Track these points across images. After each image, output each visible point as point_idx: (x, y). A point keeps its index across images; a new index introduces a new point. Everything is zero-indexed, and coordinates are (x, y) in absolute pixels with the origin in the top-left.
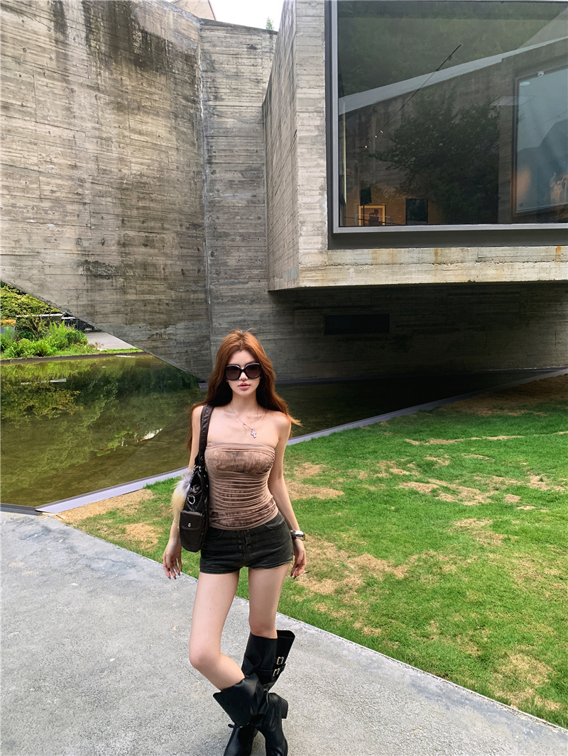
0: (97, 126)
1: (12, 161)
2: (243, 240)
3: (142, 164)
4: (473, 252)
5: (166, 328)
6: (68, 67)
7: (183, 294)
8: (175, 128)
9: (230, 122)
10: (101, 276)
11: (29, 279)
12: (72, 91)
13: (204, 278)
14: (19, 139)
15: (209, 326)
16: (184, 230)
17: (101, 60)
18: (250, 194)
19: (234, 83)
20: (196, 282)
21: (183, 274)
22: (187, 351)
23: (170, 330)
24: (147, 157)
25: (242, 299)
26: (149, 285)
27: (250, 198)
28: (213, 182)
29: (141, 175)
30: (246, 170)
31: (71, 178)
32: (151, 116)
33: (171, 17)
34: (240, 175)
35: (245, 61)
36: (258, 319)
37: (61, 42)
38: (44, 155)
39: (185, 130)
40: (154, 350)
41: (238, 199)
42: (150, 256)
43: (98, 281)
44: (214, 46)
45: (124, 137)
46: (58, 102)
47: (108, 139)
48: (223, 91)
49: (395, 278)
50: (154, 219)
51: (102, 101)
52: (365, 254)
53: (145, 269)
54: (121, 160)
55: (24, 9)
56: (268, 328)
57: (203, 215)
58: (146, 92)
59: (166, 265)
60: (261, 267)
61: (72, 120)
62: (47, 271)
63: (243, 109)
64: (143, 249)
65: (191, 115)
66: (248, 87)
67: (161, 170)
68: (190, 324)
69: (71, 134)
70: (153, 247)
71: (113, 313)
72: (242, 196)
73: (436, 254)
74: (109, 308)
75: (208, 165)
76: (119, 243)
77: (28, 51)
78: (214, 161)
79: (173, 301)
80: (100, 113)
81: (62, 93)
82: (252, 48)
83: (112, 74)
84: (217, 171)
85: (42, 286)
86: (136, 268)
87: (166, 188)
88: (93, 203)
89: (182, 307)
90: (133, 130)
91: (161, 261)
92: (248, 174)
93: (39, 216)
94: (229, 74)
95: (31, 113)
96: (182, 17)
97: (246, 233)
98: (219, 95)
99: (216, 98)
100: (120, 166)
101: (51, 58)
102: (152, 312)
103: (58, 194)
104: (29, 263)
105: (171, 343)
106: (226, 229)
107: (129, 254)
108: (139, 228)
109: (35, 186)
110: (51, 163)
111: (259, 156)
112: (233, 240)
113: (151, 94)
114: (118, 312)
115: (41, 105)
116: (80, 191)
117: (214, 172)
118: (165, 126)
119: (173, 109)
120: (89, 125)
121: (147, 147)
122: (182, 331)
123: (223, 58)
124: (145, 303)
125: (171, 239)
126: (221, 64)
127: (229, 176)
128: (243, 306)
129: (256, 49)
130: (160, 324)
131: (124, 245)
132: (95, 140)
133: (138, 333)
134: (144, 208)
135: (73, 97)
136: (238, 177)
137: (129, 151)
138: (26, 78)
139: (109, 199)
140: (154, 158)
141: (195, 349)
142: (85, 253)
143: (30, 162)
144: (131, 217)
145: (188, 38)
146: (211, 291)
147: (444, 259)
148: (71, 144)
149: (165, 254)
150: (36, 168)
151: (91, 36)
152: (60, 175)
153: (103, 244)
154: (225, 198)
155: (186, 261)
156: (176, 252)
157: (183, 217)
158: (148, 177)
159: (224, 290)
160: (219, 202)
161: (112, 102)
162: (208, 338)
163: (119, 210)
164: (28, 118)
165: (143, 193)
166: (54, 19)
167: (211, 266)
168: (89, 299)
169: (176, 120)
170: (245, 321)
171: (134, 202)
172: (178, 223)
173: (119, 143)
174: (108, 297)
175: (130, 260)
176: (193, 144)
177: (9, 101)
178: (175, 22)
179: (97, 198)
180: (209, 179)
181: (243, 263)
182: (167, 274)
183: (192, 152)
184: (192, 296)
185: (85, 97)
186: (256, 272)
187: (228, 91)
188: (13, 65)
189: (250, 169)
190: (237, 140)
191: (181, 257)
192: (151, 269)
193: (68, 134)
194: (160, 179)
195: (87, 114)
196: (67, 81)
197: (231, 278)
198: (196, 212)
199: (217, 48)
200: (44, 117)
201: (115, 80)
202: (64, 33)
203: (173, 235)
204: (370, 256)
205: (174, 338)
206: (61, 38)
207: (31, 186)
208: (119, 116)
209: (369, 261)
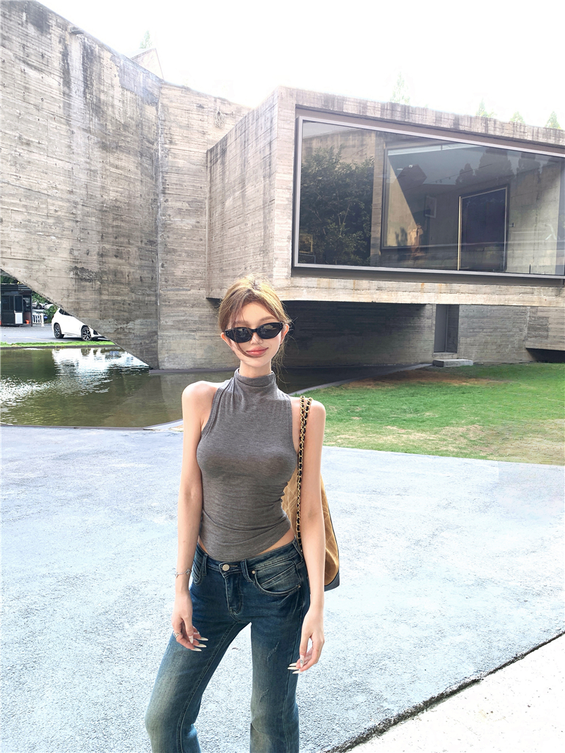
0: (88, 160)
1: (30, 185)
2: (188, 256)
3: (117, 192)
4: (375, 283)
5: (127, 323)
6: (71, 114)
7: (141, 297)
8: (141, 164)
9: (181, 163)
10: (86, 280)
11: (36, 280)
12: (73, 133)
13: (156, 285)
14: (36, 168)
15: (157, 324)
16: (143, 245)
17: (92, 109)
18: (195, 220)
19: (185, 133)
20: (150, 287)
21: (141, 280)
22: (141, 343)
23: (130, 325)
24: (120, 186)
25: (185, 303)
26: (118, 289)
27: (194, 223)
28: (165, 208)
29: (116, 200)
30: (192, 202)
31: (69, 201)
32: (125, 154)
33: (142, 77)
34: (187, 205)
35: (195, 116)
36: (197, 319)
37: (67, 95)
38: (51, 182)
39: (147, 166)
40: (119, 341)
41: (186, 223)
42: (119, 265)
43: (83, 283)
44: (171, 101)
45: (106, 170)
46: (63, 141)
47: (95, 171)
48: (176, 138)
49: (330, 297)
50: (124, 236)
51: (92, 141)
52: (313, 281)
53: (116, 276)
54: (103, 188)
55: (44, 68)
56: (206, 327)
57: (157, 233)
58: (122, 135)
59: (130, 273)
60: (201, 278)
61: (71, 155)
62: (49, 274)
63: (192, 153)
64: (114, 260)
65: (151, 154)
66: (196, 136)
67: (129, 197)
68: (144, 321)
69: (70, 166)
70: (122, 258)
71: (91, 309)
72: (188, 221)
73: (354, 284)
74: (89, 306)
75: (163, 195)
76: (98, 254)
77: (45, 100)
78: (167, 192)
79: (133, 302)
80: (90, 151)
81: (65, 134)
82: (201, 107)
83: (99, 120)
84: (170, 199)
85: (45, 285)
86: (109, 274)
87: (132, 212)
88: (83, 221)
89: (139, 307)
90: (112, 165)
91: (126, 269)
92: (194, 205)
93: (45, 230)
94: (182, 124)
95: (44, 149)
96: (149, 77)
97: (191, 251)
98: (173, 141)
99: (171, 142)
100: (102, 193)
101: (60, 107)
102: (119, 310)
103: (59, 213)
104: (37, 267)
105: (131, 336)
106: (175, 246)
107: (105, 262)
108: (113, 242)
109: (44, 206)
110: (56, 188)
111: (202, 192)
112: (180, 256)
113: (126, 137)
114: (95, 309)
115: (51, 143)
116: (74, 211)
117: (167, 201)
118: (134, 162)
119: (139, 149)
120: (83, 159)
121: (121, 179)
122: (139, 327)
123: (178, 112)
124: (114, 302)
125: (134, 252)
126: (176, 116)
127: (179, 205)
128: (186, 309)
129: (203, 108)
130: (124, 320)
131: (102, 256)
132: (86, 172)
133: (108, 327)
134: (117, 226)
135: (73, 137)
136: (186, 206)
137: (108, 181)
138: (42, 122)
139: (93, 219)
140: (125, 187)
141: (147, 342)
142: (76, 261)
143: (42, 187)
144: (108, 233)
145: (152, 94)
146: (160, 295)
147: (358, 287)
148: (70, 173)
149: (130, 264)
150: (46, 192)
151: (87, 90)
152: (62, 198)
153: (88, 254)
154: (174, 221)
155: (144, 270)
156: (137, 263)
157: (143, 235)
158: (121, 202)
159: (171, 295)
160: (170, 225)
161: (99, 142)
162: (156, 333)
163: (99, 228)
164: (42, 153)
165: (117, 215)
166: (63, 76)
167: (161, 274)
168: (76, 297)
169: (141, 158)
170: (187, 320)
171: (110, 221)
172: (139, 239)
173: (102, 174)
174: (89, 296)
175: (106, 267)
176: (152, 178)
177: (31, 139)
178: (144, 81)
179: (86, 217)
180: (162, 206)
181: (187, 275)
182: (130, 280)
183: (151, 183)
184: (146, 298)
185: (81, 138)
186: (197, 282)
187: (180, 138)
188: (34, 111)
189: (195, 201)
190: (186, 177)
191: (141, 267)
192: (119, 275)
193: (68, 166)
194: (129, 204)
195: (81, 151)
196: (69, 125)
197: (177, 285)
198: (152, 231)
199: (174, 104)
200: (53, 152)
201: (101, 125)
202: (69, 88)
203: (136, 249)
204: (316, 283)
205: (133, 332)
206: (67, 91)
207: (41, 206)
208: (103, 153)
209: (315, 286)
